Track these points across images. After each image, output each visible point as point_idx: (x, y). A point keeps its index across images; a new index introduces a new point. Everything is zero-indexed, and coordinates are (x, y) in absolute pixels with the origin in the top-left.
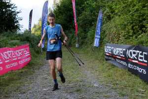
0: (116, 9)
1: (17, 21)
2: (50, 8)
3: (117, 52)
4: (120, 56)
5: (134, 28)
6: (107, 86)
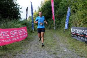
0: (79, 6)
1: (20, 14)
6: (72, 51)
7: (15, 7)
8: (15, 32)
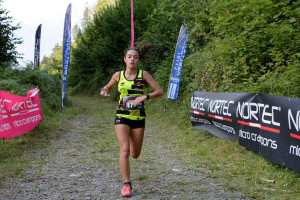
0: (216, 23)
1: (12, 46)
2: (76, 26)
3: (217, 107)
4: (222, 115)
5: (251, 61)
6: (198, 171)
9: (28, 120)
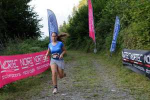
0: (133, 15)
1: (39, 29)
3: (135, 57)
4: (137, 61)
6: (125, 91)
7: (31, 19)
8: (29, 60)
9: (43, 66)
